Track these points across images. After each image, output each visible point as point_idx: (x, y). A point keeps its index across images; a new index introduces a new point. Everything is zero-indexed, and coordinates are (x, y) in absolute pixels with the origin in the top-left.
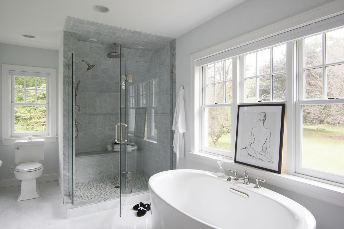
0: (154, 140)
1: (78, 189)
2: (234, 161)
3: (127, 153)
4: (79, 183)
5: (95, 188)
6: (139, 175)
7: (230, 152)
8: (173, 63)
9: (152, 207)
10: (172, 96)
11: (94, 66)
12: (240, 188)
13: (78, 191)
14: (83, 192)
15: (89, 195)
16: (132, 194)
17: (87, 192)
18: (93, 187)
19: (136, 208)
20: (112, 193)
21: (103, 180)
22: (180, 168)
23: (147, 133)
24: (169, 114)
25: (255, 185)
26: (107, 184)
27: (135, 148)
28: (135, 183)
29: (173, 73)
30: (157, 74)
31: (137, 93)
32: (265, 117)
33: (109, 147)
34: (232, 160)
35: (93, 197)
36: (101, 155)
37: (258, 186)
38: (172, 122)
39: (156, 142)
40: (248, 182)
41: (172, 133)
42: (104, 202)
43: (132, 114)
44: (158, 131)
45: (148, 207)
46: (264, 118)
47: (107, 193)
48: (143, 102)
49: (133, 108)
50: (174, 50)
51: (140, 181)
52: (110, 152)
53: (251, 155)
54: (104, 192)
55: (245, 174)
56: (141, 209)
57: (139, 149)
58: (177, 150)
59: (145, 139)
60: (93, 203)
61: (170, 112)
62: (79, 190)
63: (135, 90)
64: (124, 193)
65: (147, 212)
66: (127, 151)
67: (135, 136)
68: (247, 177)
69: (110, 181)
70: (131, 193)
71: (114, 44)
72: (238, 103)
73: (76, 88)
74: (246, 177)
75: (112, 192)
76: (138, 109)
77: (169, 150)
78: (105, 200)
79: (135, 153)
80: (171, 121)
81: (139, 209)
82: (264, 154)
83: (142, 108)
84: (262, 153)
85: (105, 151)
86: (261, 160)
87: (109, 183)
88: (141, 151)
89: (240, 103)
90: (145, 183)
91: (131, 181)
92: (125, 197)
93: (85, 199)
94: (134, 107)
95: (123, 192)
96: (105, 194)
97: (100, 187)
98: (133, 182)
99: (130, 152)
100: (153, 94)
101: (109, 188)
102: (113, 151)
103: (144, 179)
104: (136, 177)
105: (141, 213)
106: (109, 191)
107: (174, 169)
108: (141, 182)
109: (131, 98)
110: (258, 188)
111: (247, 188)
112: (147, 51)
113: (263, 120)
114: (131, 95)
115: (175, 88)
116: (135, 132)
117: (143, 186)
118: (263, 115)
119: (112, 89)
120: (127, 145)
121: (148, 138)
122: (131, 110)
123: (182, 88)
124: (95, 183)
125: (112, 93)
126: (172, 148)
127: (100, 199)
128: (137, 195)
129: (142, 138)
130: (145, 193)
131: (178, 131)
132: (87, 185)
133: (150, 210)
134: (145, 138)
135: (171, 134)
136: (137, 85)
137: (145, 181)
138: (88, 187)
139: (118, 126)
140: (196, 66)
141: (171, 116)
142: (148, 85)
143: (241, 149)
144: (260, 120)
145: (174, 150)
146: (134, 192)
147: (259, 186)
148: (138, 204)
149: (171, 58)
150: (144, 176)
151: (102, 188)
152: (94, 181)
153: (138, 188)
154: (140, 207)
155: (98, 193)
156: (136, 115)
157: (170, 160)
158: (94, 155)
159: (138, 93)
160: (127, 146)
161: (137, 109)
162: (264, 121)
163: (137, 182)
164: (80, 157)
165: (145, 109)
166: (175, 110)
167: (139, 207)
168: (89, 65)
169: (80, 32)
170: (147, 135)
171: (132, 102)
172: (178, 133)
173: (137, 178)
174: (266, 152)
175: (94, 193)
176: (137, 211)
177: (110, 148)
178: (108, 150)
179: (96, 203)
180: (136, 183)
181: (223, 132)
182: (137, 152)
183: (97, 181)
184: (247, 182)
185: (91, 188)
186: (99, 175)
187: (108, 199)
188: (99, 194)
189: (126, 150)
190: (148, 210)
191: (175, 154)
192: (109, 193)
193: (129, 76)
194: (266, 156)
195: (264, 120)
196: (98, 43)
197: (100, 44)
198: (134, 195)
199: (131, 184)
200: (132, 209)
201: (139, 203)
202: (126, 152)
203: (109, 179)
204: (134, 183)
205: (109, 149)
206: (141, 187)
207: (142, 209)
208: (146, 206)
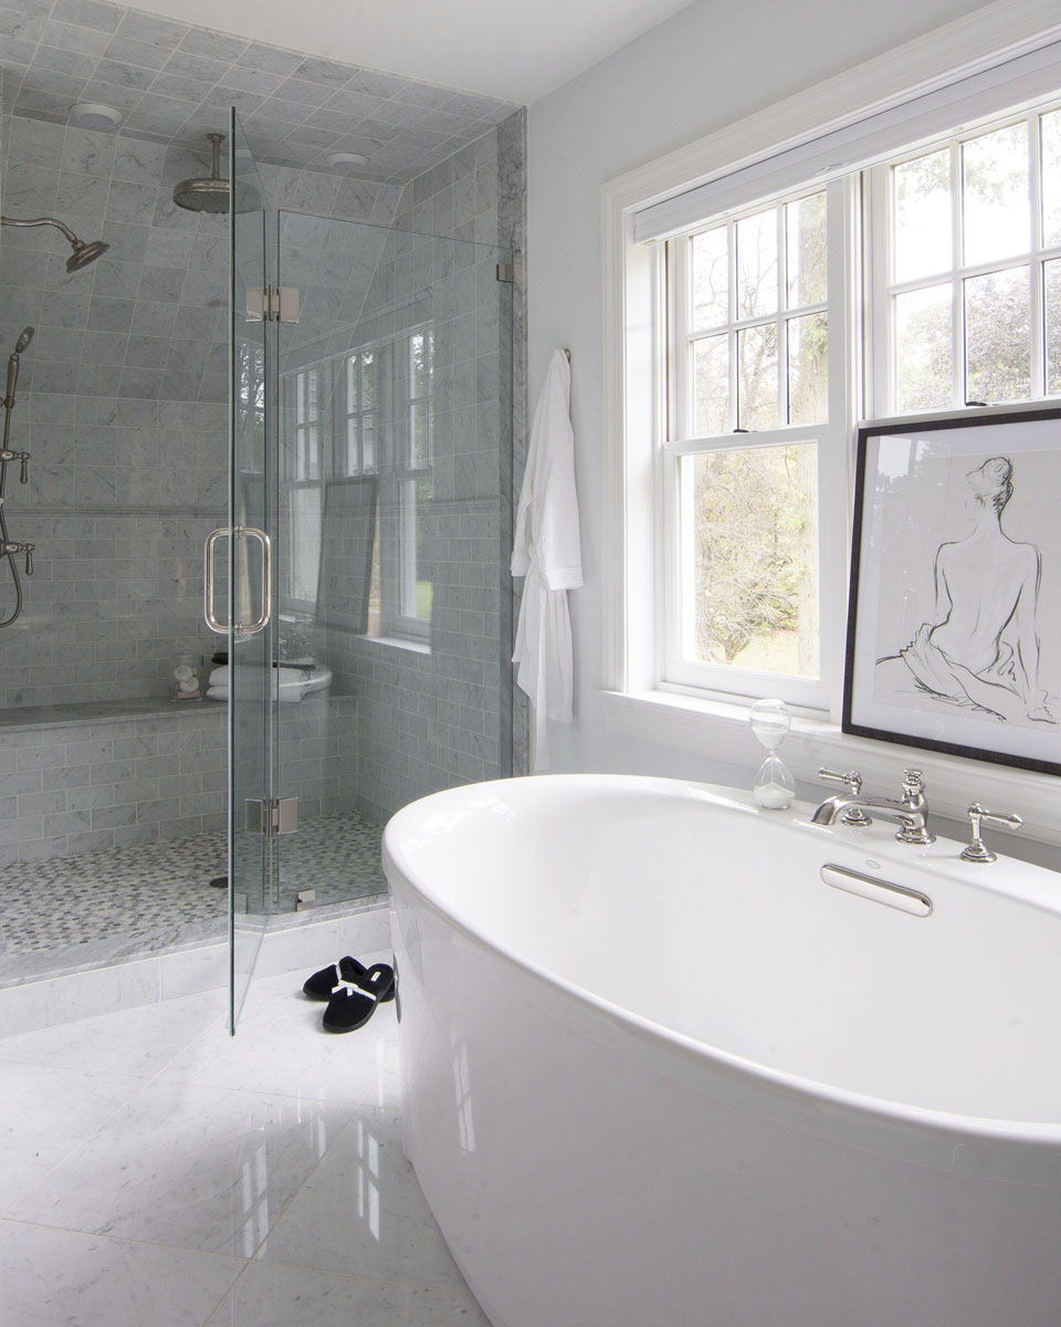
0: (414, 636)
1: (17, 894)
2: (840, 729)
3: (276, 709)
4: (26, 864)
5: (109, 887)
6: (338, 823)
7: (819, 679)
8: (513, 233)
9: (404, 982)
10: (508, 404)
11: (106, 246)
12: (881, 862)
13: (18, 904)
14: (42, 910)
15: (71, 924)
16: (302, 914)
17: (66, 908)
18: (95, 881)
19: (318, 986)
20: (194, 912)
21: (154, 848)
22: (555, 768)
23: (382, 605)
24: (494, 498)
25: (967, 846)
26: (172, 869)
27: (321, 679)
28: (319, 863)
29: (515, 286)
30: (431, 296)
31: (328, 401)
32: (1007, 480)
33: (185, 677)
34: (828, 722)
35: (92, 932)
36: (141, 717)
37: (982, 847)
38: (509, 539)
39: (425, 650)
40: (924, 832)
41: (512, 592)
42: (147, 956)
43: (306, 511)
44: (435, 589)
45: (384, 983)
46: (1004, 488)
47: (169, 914)
48: (360, 458)
49: (309, 484)
50: (519, 165)
51: (343, 852)
52: (189, 702)
53: (931, 692)
54: (155, 910)
55: (907, 787)
56: (345, 990)
57: (341, 687)
58: (535, 678)
59: (372, 636)
60: (86, 962)
61: (497, 491)
62: (23, 899)
63: (321, 386)
64: (256, 912)
65: (381, 1007)
66: (274, 696)
67: (318, 622)
68: (917, 803)
69: (187, 853)
70: (296, 910)
71: (211, 136)
72: (857, 419)
73: (10, 363)
74: (912, 806)
75: (194, 907)
76: (334, 486)
77: (493, 688)
78: (154, 946)
79: (321, 711)
80: (502, 533)
81: (334, 990)
82: (1006, 680)
83: (352, 481)
84: (993, 677)
85: (167, 698)
86: (990, 711)
87: (180, 863)
88: (350, 697)
89: (868, 417)
90: (372, 861)
91: (299, 853)
92: (264, 931)
93: (52, 943)
94: (314, 476)
95: (252, 905)
96: (159, 919)
97: (136, 881)
98: (309, 856)
99: (293, 705)
100: (413, 407)
101: (181, 887)
102: (205, 699)
103: (366, 844)
104: (322, 831)
105: (344, 1015)
106: (181, 904)
107: (521, 774)
108: (348, 855)
109: (301, 432)
110: (980, 860)
111: (919, 863)
112: (381, 179)
113: (997, 500)
114: (301, 421)
115: (524, 364)
116: (318, 601)
117: (360, 876)
118: (995, 473)
119: (199, 378)
120: (275, 665)
121: (385, 634)
122: (301, 493)
123: (559, 358)
124: (107, 863)
125: (200, 399)
126: (509, 673)
127: (131, 942)
128: (327, 919)
129: (355, 631)
130: (369, 910)
131: (543, 583)
132: (65, 872)
133: (393, 1001)
134: (369, 634)
135: (502, 603)
136: (333, 361)
137: (369, 849)
138: (73, 885)
139: (222, 541)
140: (635, 241)
141: (502, 505)
142: (388, 356)
143: (879, 662)
144: (979, 498)
145: (521, 682)
146: (310, 905)
147: (985, 851)
148: (333, 967)
149: (502, 207)
150: (365, 826)
151: (143, 890)
152: (106, 852)
153: (335, 888)
154: (342, 984)
155: (120, 914)
156: (324, 514)
157: (497, 739)
158: (104, 720)
159: (333, 401)
160: (273, 671)
161: (328, 485)
162: (1000, 503)
163: (330, 854)
164: (33, 726)
165: (371, 483)
166: (522, 477)
167: (336, 983)
168: (75, 242)
169: (28, 63)
170: (383, 614)
171: (306, 457)
172: (543, 594)
173: (331, 837)
174: (1017, 670)
175: (100, 913)
176: (325, 1005)
177: (188, 683)
178: (181, 695)
179: (103, 962)
180: (326, 862)
181: (755, 622)
182: (331, 703)
183: (118, 852)
184: (919, 830)
185: (88, 886)
186: (132, 819)
187: (172, 941)
188: (126, 919)
189: (267, 693)
190: (386, 999)
191: (527, 702)
192: (182, 911)
193: (283, 290)
194: (1015, 693)
195: (1004, 496)
196: (124, 134)
197: (138, 136)
198: (310, 921)
199: (297, 867)
200: (297, 996)
201: (337, 963)
202: (266, 702)
203: (186, 841)
204: (313, 862)
205: (184, 686)
206: (351, 883)
207: (350, 993)
208: (375, 978)
